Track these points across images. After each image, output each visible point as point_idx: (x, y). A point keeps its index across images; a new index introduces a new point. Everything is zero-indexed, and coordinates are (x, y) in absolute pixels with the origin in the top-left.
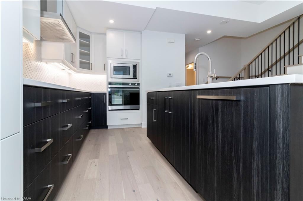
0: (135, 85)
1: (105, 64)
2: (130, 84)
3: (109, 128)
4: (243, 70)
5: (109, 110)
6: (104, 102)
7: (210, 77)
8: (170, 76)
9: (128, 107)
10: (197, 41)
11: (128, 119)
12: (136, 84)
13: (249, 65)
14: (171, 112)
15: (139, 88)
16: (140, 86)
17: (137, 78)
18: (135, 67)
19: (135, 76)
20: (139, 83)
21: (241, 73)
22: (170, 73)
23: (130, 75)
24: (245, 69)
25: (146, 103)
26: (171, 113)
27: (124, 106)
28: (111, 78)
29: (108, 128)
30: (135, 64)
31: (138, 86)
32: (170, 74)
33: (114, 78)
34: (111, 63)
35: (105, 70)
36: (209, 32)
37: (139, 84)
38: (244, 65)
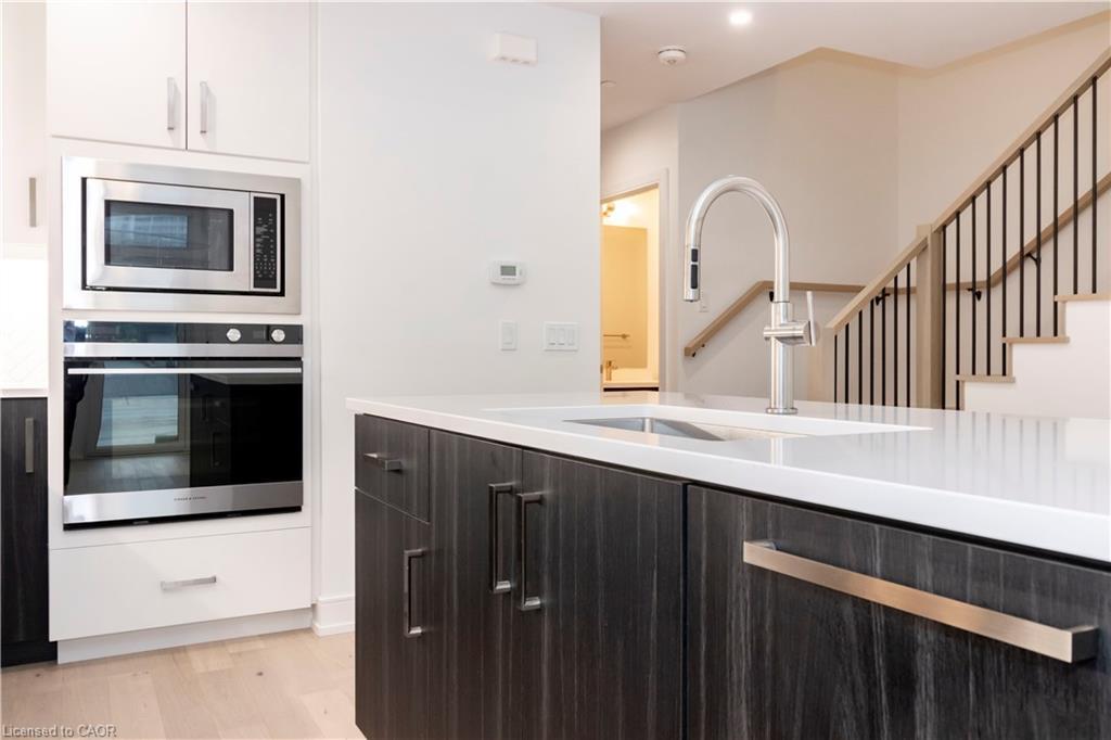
0: (269, 340)
1: (33, 182)
2: (234, 335)
3: (62, 657)
4: (911, 256)
5: (69, 527)
6: (29, 469)
7: (781, 339)
8: (508, 279)
9: (219, 496)
10: (673, 62)
11: (214, 580)
12: (278, 335)
13: (944, 227)
14: (537, 602)
15: (296, 361)
16: (308, 351)
17: (282, 294)
18: (267, 211)
19: (269, 276)
20: (300, 328)
21: (905, 269)
22: (509, 261)
23: (231, 268)
24: (921, 250)
25: (354, 488)
26: (539, 611)
27: (186, 492)
28: (84, 286)
29: (61, 660)
30: (269, 190)
31: (289, 351)
32: (508, 270)
33: (109, 289)
34: (84, 181)
35: (33, 223)
36: (740, 19)
37: (294, 334)
38: (919, 228)
